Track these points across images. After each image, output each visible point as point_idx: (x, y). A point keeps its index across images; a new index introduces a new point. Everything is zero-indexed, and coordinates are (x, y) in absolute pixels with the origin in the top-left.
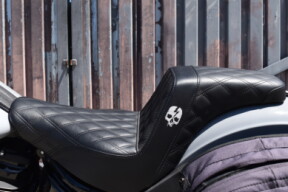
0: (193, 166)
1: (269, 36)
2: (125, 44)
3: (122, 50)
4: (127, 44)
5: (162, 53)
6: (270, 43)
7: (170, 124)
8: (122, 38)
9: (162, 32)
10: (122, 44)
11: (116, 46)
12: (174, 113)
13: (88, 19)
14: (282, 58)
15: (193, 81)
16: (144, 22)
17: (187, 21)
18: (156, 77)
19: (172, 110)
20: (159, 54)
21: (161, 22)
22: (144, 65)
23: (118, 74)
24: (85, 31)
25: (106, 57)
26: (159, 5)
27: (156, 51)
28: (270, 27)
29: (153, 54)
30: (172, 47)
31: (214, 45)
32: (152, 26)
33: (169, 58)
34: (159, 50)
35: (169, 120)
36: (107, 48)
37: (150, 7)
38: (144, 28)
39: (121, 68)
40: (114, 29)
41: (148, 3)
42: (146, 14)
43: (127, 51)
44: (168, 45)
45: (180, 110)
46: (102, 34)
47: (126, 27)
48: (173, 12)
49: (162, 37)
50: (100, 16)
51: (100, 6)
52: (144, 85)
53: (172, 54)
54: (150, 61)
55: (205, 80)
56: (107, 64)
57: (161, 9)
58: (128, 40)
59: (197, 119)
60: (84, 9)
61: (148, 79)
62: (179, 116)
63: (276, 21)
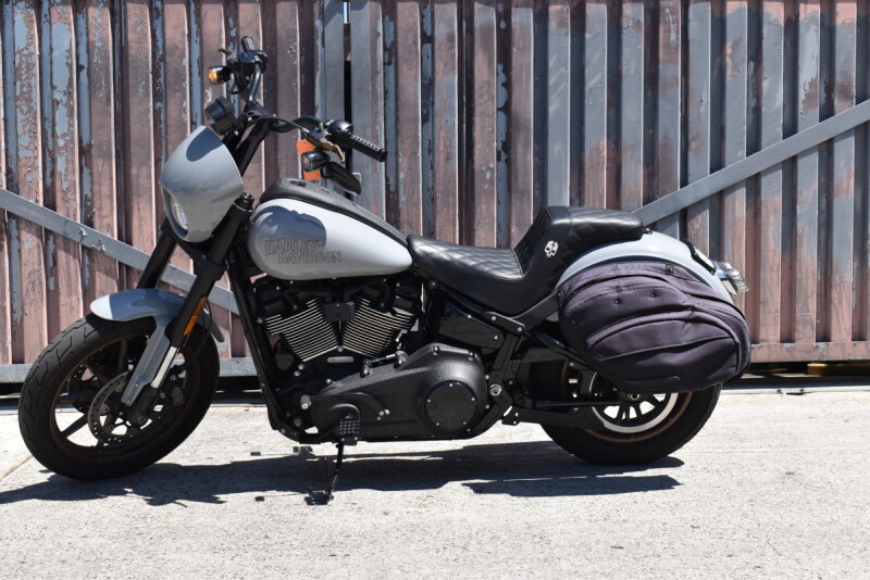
0: (566, 287)
1: (691, 135)
2: (446, 147)
3: (440, 158)
4: (449, 147)
5: (508, 162)
6: (693, 145)
7: (549, 255)
8: (440, 136)
9: (509, 125)
10: (440, 146)
11: (430, 149)
12: (552, 247)
13: (381, 102)
14: (712, 171)
15: (566, 221)
16: (478, 109)
17: (552, 109)
18: (498, 203)
19: (550, 244)
20: (503, 164)
21: (506, 109)
22: (477, 183)
23: (433, 200)
24: (375, 123)
25: (412, 170)
26: (503, 78)
27: (499, 159)
28: (691, 119)
29: (493, 165)
30: (526, 152)
31: (598, 149)
32: (491, 116)
33: (521, 172)
34: (503, 157)
35: (547, 252)
36: (415, 153)
37: (489, 83)
38: (477, 120)
39: (439, 188)
40: (425, 120)
41: (486, 78)
42: (482, 96)
43: (448, 159)
44: (520, 149)
45: (556, 244)
46: (405, 128)
47: (447, 117)
48: (527, 93)
49: (508, 134)
50: (402, 98)
51: (402, 81)
52: (477, 217)
53: (526, 164)
54: (488, 175)
55: (576, 221)
56: (414, 181)
57: (508, 85)
58: (451, 140)
59: (568, 252)
60: (374, 86)
61: (484, 207)
62: (555, 249)
63: (702, 109)
